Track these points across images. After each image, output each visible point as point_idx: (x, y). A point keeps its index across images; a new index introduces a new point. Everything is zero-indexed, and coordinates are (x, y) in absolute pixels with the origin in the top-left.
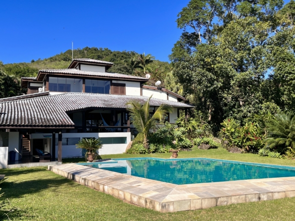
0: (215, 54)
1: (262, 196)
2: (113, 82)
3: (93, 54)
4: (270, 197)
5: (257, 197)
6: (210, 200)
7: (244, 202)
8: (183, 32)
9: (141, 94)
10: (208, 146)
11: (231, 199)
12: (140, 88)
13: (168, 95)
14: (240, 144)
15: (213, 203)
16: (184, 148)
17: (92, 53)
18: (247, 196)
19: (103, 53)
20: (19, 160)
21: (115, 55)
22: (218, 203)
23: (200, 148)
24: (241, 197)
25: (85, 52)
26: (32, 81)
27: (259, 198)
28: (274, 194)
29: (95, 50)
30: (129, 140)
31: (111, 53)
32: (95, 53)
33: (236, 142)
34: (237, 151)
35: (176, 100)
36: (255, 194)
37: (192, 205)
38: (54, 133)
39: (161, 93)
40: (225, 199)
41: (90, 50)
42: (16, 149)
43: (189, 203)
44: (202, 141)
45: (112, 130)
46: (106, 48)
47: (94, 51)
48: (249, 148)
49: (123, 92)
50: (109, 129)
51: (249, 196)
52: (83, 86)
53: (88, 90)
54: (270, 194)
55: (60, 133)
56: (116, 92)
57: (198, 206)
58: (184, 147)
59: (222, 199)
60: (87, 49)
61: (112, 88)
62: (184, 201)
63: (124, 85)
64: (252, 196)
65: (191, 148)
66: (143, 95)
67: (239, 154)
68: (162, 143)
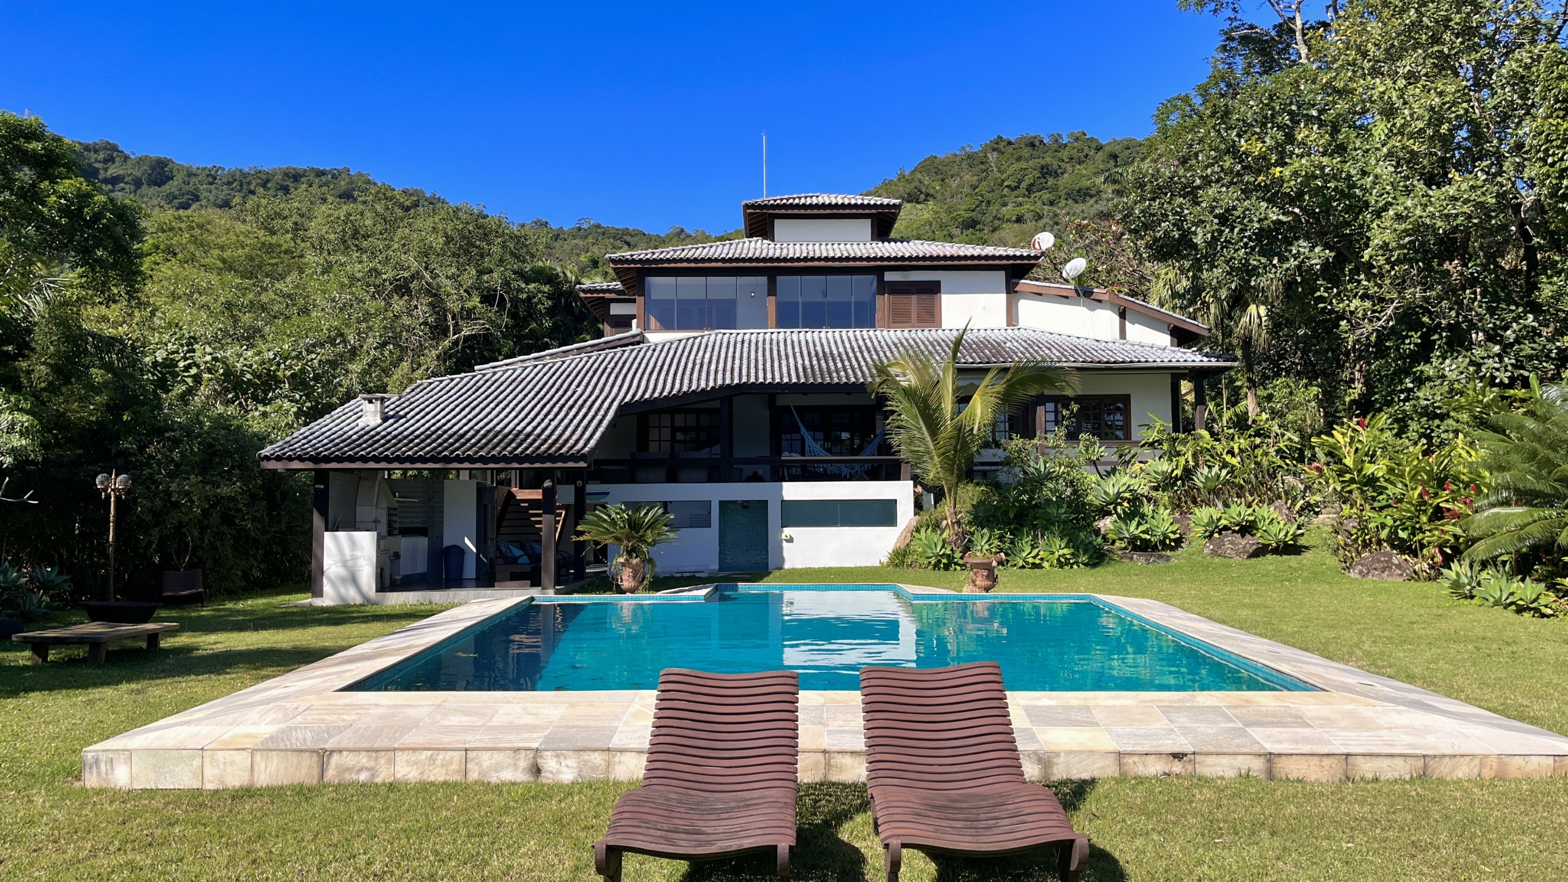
0: (1291, 113)
1: (549, 763)
2: (889, 277)
3: (1023, 165)
4: (595, 768)
5: (524, 762)
6: (294, 758)
7: (457, 778)
8: (1226, 26)
9: (1012, 318)
10: (1249, 542)
11: (392, 762)
12: (1003, 297)
13: (1122, 315)
14: (1403, 535)
15: (304, 772)
16: (1136, 548)
17: (1019, 159)
18: (471, 755)
19: (1064, 154)
20: (477, 579)
21: (1115, 157)
22: (331, 774)
23: (1214, 553)
24: (442, 755)
25: (992, 157)
26: (613, 296)
27: (537, 770)
28: (618, 757)
29: (1032, 145)
30: (906, 513)
31: (1099, 148)
32: (1032, 157)
33: (1383, 526)
34: (1387, 567)
35: (1165, 339)
36: (517, 750)
37: (209, 772)
38: (580, 483)
39: (1092, 309)
40: (364, 760)
41: (1010, 149)
42: (467, 541)
43: (197, 762)
44: (1223, 522)
45: (845, 471)
46: (1077, 131)
47: (1026, 152)
48: (1442, 553)
49: (931, 318)
50: (831, 468)
51: (485, 756)
52: (771, 303)
53: (787, 319)
54: (597, 758)
55: (547, 484)
56: (899, 319)
57: (235, 779)
58: (1141, 546)
59: (348, 759)
60: (999, 145)
61: (883, 302)
62: (174, 754)
63: (933, 289)
64: (498, 757)
65: (1172, 549)
66: (1022, 323)
67: (1394, 581)
68: (1034, 527)
